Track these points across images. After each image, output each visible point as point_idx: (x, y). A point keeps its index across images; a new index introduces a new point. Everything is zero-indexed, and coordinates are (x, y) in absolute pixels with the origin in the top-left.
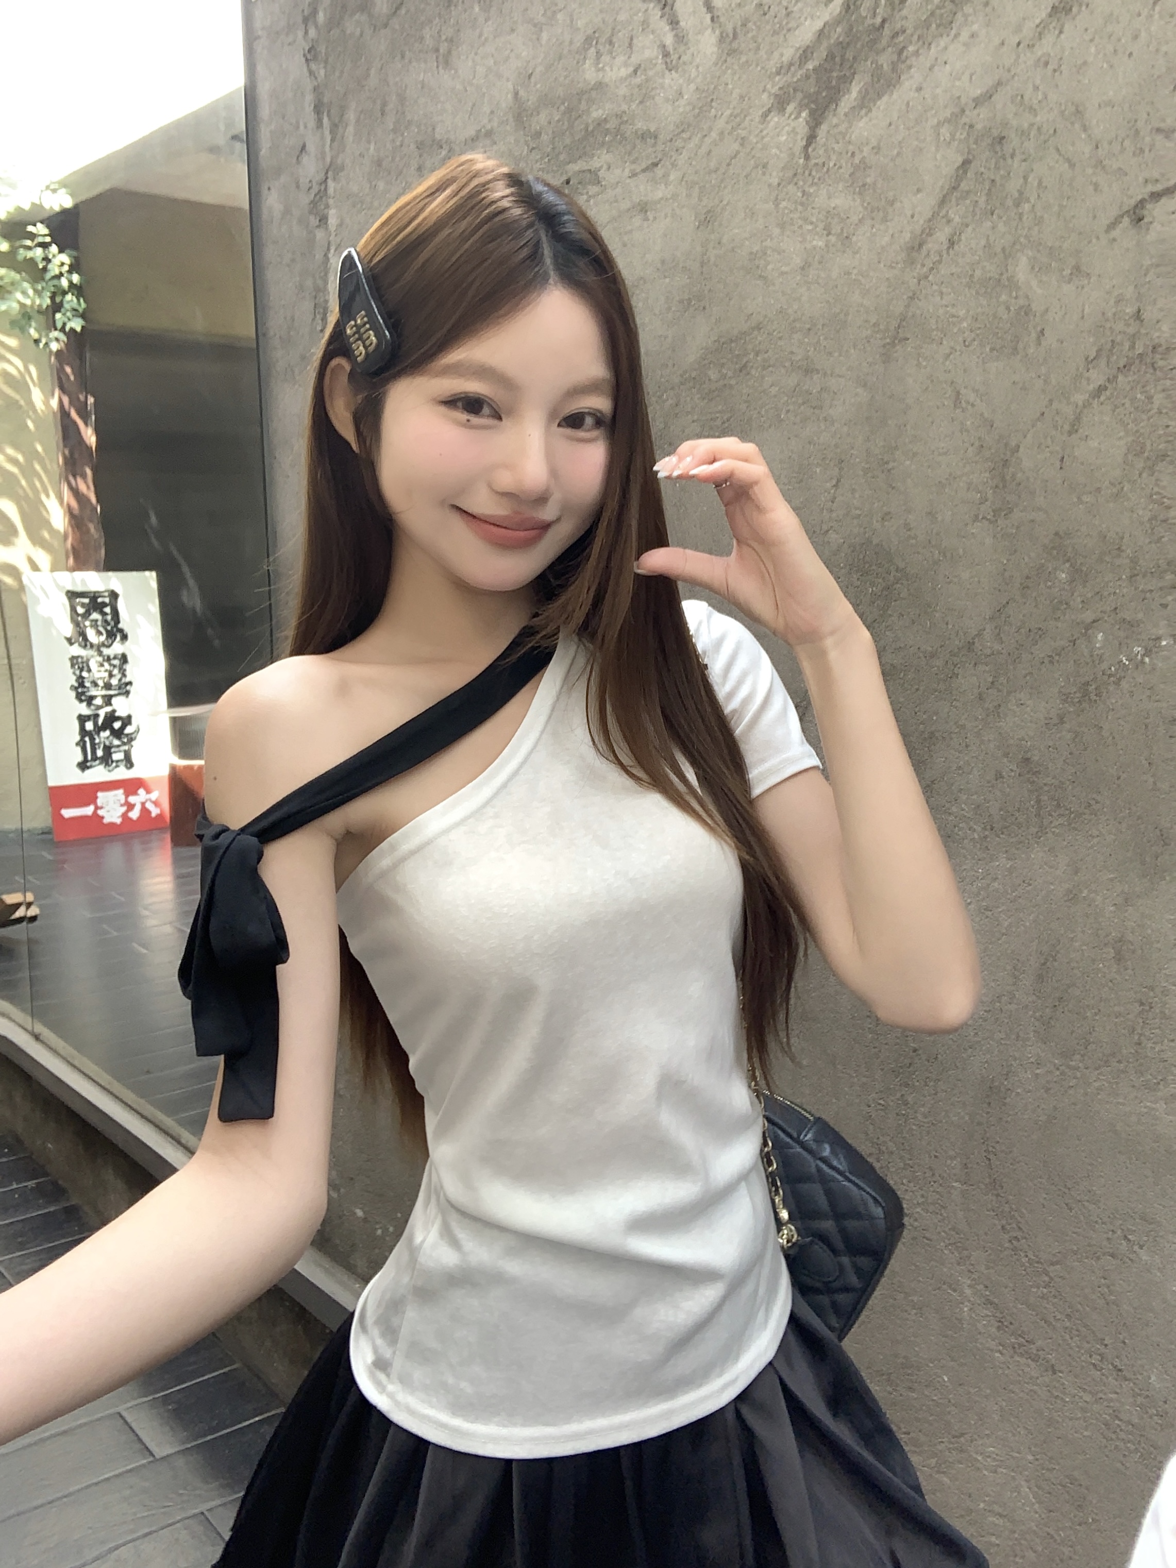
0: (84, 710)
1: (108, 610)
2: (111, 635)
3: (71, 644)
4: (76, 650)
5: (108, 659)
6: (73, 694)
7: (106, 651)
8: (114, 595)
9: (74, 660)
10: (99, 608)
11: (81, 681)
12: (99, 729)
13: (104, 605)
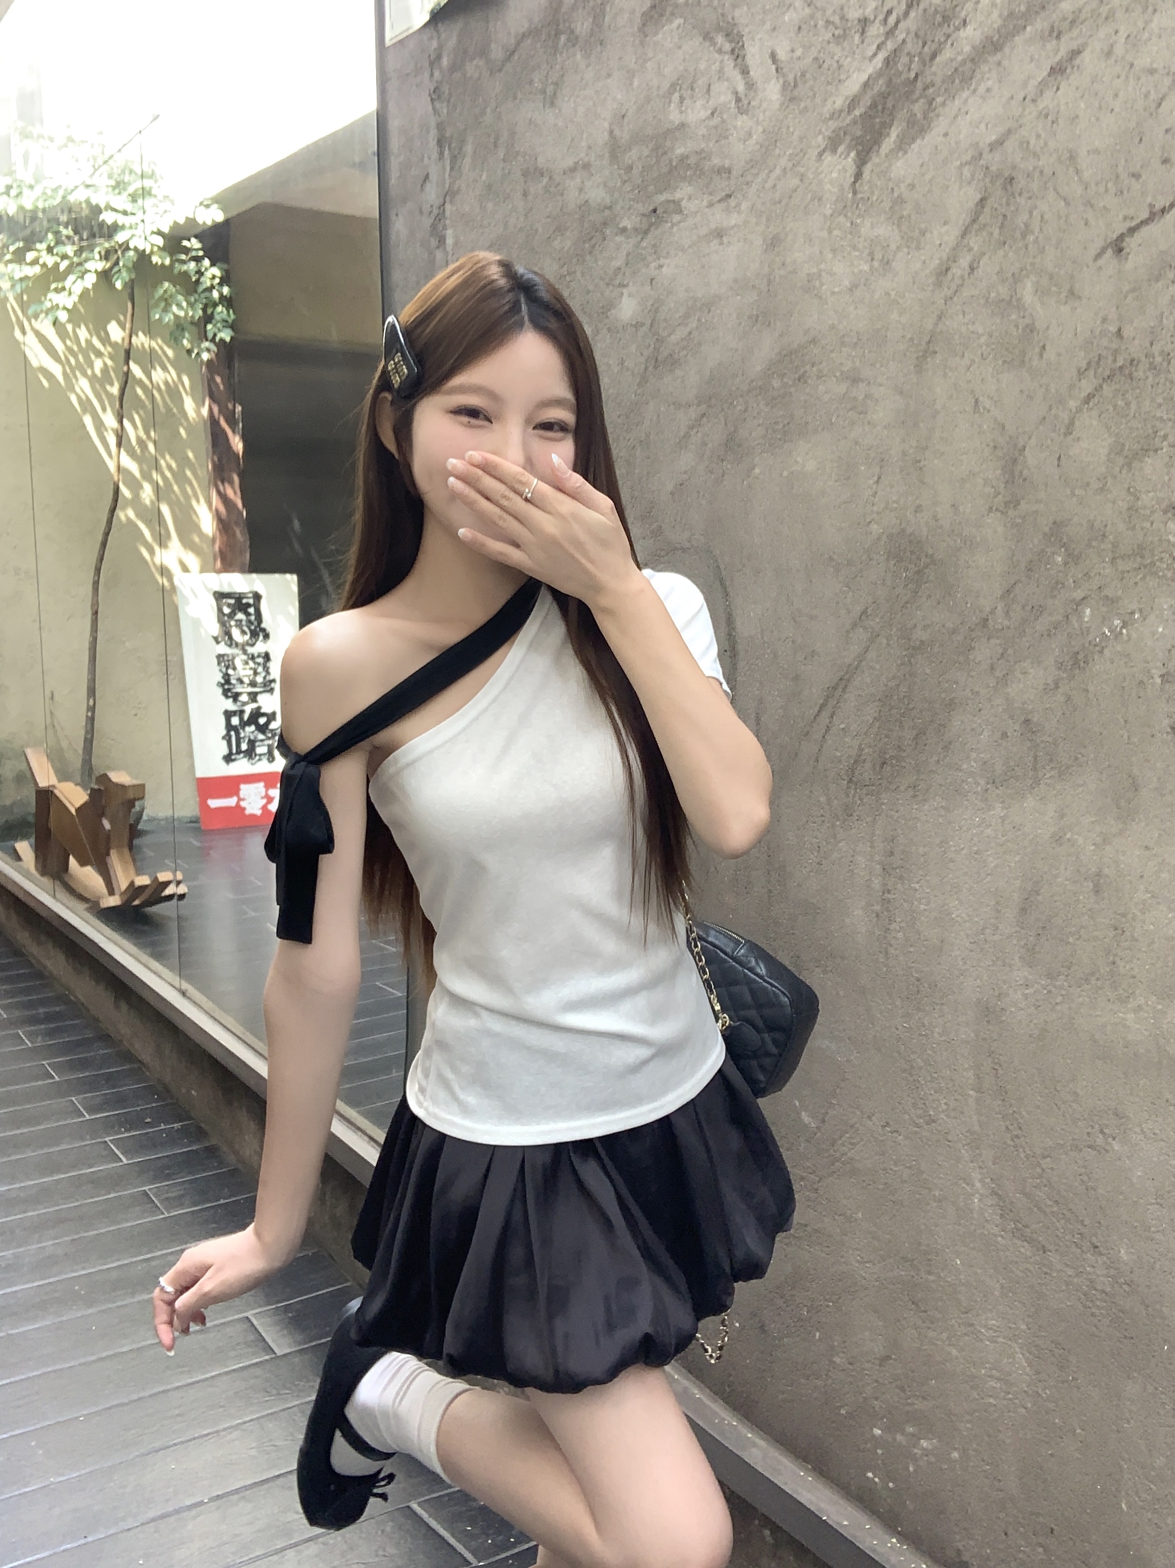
0: (230, 705)
1: (252, 610)
2: (254, 634)
3: (218, 643)
4: (223, 649)
5: (253, 658)
6: (220, 690)
7: (250, 650)
8: (257, 597)
9: (220, 658)
10: (244, 608)
11: (227, 678)
12: (244, 724)
13: (248, 605)
